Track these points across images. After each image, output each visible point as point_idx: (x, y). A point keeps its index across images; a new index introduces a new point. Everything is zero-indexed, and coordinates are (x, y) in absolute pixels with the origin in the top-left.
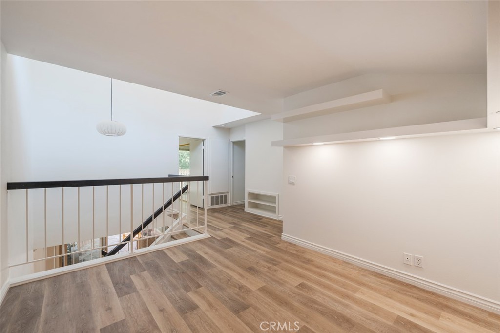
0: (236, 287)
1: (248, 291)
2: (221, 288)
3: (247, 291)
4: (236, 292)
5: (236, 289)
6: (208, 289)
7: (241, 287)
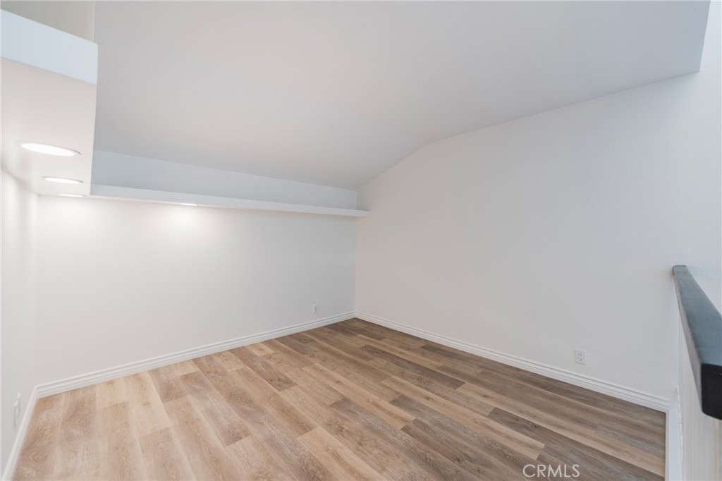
0: (348, 431)
1: (328, 425)
2: (370, 427)
3: (330, 425)
4: (347, 423)
5: (347, 428)
6: (389, 425)
7: (339, 431)
